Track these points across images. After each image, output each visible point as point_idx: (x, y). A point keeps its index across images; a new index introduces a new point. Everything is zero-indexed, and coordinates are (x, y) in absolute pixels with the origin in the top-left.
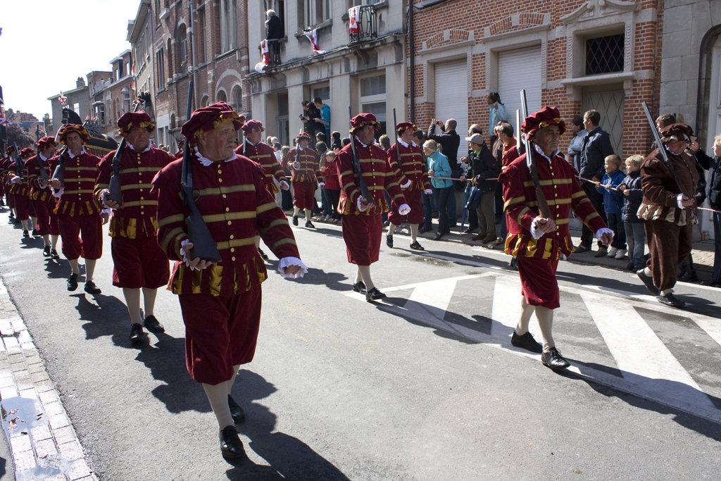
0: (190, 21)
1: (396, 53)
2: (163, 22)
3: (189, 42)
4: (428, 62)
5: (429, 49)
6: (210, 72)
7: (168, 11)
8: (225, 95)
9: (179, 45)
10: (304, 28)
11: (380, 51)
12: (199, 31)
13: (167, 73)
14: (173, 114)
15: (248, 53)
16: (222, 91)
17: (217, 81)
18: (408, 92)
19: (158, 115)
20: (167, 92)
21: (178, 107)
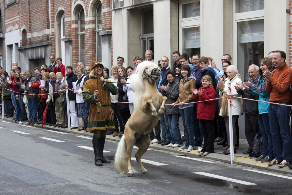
14: (24, 30)
18: (290, 7)
19: (7, 30)
20: (17, 5)
21: (29, 21)
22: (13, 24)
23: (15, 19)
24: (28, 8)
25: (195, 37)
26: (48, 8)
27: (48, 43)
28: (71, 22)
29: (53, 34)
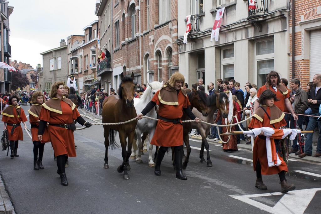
0: (138, 1)
1: (282, 24)
3: (137, 16)
4: (305, 29)
5: (306, 21)
6: (151, 37)
8: (161, 53)
9: (130, 17)
10: (217, 6)
11: (270, 22)
12: (144, 9)
13: (121, 37)
14: (125, 66)
15: (177, 24)
16: (158, 51)
17: (156, 43)
18: (290, 52)
19: (114, 66)
20: (121, 51)
21: (128, 61)
22: (118, 63)
23: (119, 60)
24: (127, 52)
25: (231, 71)
26: (139, 52)
27: (139, 74)
28: (153, 61)
29: (142, 69)
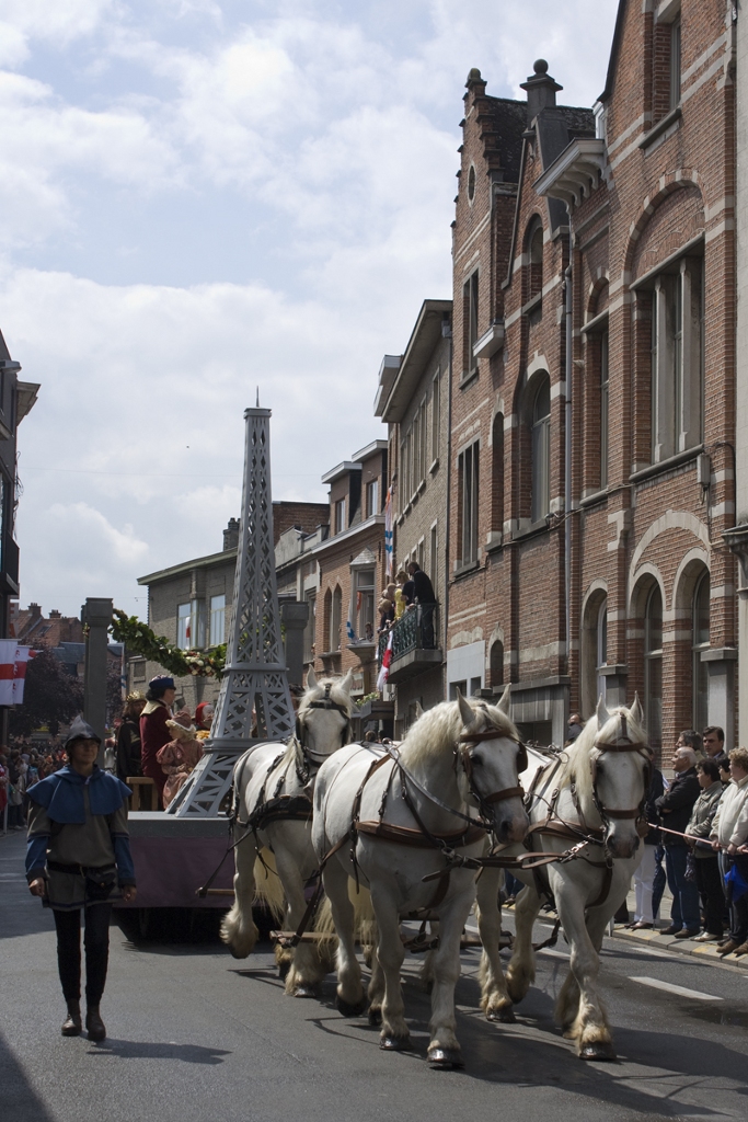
0: (563, 363)
2: (484, 364)
3: (556, 428)
6: (616, 517)
7: (500, 334)
8: (658, 588)
9: (527, 435)
12: (587, 394)
13: (485, 515)
14: (498, 643)
15: (731, 463)
16: (648, 577)
17: (635, 543)
19: (452, 641)
20: (482, 575)
21: (512, 619)
22: (468, 627)
24: (510, 582)
26: (564, 583)
27: (562, 679)
28: (623, 624)
